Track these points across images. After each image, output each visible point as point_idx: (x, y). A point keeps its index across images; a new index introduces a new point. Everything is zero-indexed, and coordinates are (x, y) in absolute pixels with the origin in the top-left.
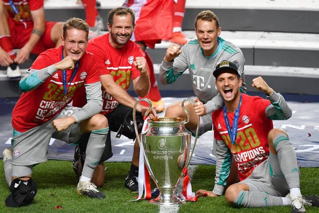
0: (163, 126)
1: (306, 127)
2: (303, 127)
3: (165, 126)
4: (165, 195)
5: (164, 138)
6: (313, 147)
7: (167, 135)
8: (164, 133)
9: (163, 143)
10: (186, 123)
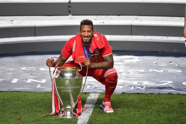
0: (66, 72)
1: (164, 71)
2: (162, 71)
3: (68, 72)
4: (67, 112)
5: (68, 79)
6: (167, 82)
7: (69, 78)
8: (67, 76)
9: (67, 82)
10: (80, 70)
